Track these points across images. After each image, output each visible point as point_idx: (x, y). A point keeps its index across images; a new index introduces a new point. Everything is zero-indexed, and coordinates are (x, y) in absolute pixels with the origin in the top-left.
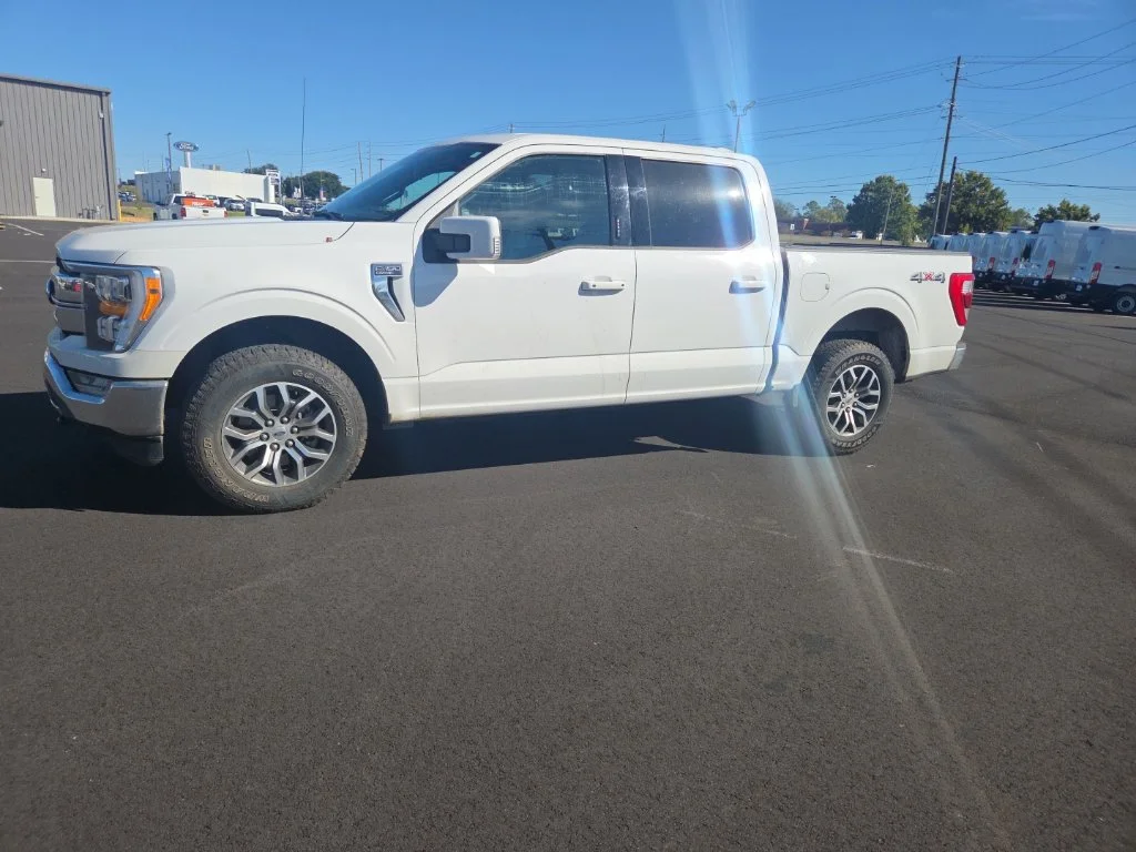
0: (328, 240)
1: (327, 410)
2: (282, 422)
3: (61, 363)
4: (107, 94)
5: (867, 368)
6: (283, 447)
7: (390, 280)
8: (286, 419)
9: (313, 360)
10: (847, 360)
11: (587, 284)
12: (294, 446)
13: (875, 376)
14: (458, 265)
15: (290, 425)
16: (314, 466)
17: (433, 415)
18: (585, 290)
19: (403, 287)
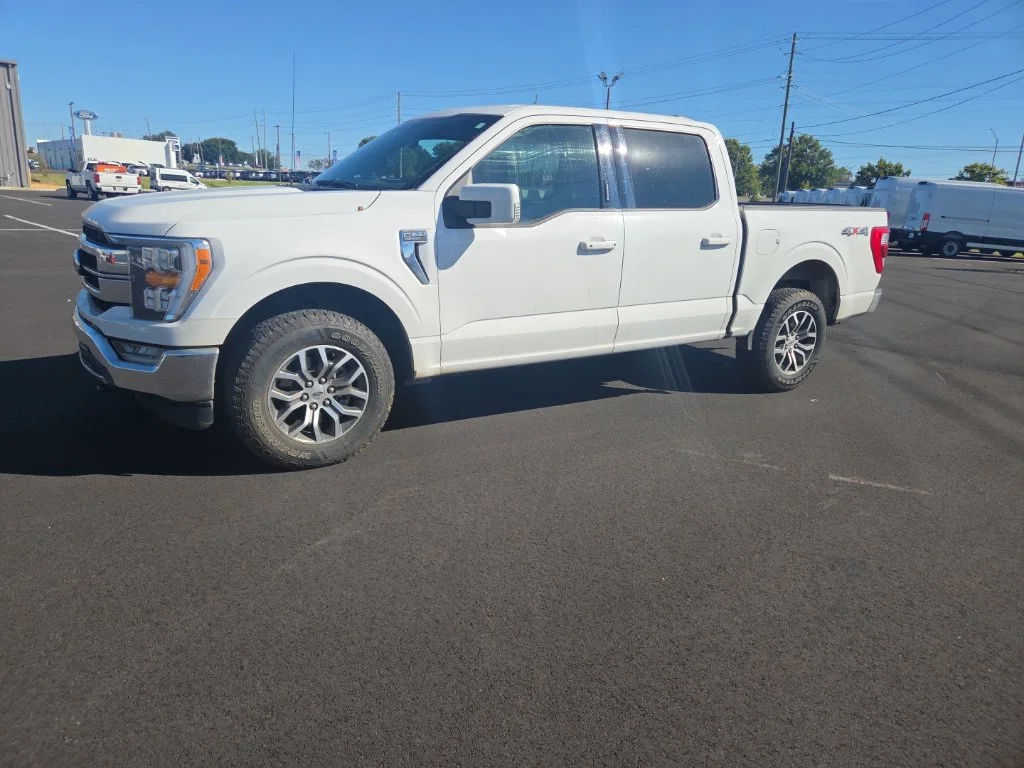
0: (360, 209)
1: (361, 369)
2: (320, 382)
3: (106, 334)
4: (13, 65)
5: (807, 314)
6: (321, 406)
7: (416, 245)
8: (324, 380)
9: (349, 324)
10: (792, 307)
11: (585, 245)
12: (331, 405)
13: (812, 320)
14: (475, 230)
15: (327, 385)
16: (348, 423)
17: (452, 370)
18: (583, 250)
19: (428, 252)
